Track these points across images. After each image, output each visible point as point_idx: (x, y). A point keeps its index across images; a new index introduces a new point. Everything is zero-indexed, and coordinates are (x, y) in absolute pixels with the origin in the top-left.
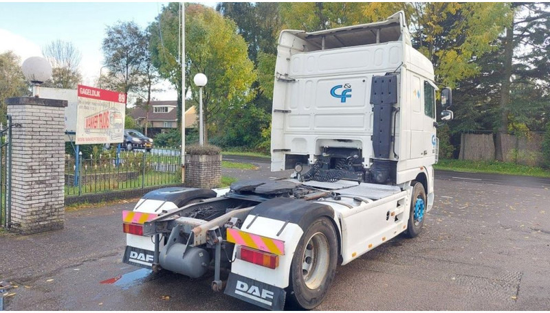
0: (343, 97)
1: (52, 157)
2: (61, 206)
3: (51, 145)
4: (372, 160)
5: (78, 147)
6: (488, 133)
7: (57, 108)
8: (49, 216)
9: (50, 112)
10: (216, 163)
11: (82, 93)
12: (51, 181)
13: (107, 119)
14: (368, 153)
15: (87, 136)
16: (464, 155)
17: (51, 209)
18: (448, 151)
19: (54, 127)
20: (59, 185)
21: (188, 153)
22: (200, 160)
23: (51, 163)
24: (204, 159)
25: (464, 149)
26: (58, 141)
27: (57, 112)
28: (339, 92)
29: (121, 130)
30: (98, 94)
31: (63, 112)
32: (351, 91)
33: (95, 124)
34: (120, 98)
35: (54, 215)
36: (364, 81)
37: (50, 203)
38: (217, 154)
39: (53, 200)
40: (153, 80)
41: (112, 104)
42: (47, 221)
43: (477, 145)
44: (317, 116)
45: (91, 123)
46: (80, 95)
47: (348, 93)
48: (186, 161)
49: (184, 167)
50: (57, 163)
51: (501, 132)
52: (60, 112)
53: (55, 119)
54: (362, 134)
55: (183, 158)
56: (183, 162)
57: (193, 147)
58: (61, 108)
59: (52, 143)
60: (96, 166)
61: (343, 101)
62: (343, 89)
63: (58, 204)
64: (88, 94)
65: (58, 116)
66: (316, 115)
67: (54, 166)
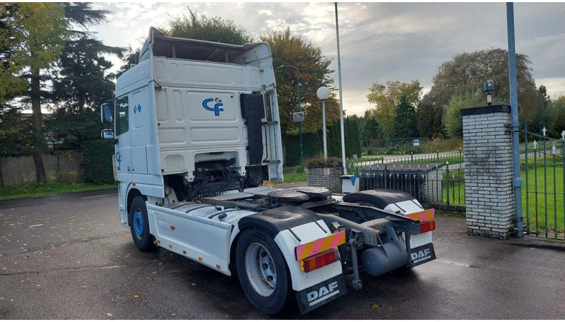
0: (217, 110)
4: (246, 168)
14: (243, 162)
28: (211, 105)
32: (222, 105)
36: (232, 97)
44: (193, 130)
47: (219, 107)
54: (237, 145)
61: (217, 114)
62: (215, 103)
66: (191, 128)
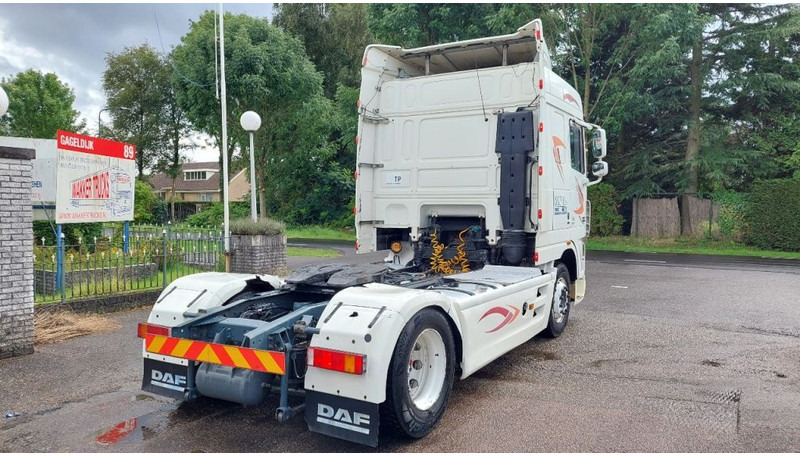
1: (12, 239)
2: (28, 317)
3: (9, 220)
5: (60, 228)
6: (671, 197)
7: (18, 162)
8: (9, 334)
9: (7, 167)
10: (277, 247)
11: (64, 143)
12: (11, 278)
13: (106, 185)
15: (73, 210)
16: (637, 229)
17: (13, 321)
18: (614, 224)
19: (13, 191)
20: (25, 283)
21: (234, 233)
22: (253, 243)
23: (9, 249)
24: (258, 241)
25: (637, 221)
26: (20, 214)
27: (17, 167)
29: (128, 201)
30: (91, 145)
31: (28, 168)
33: (88, 192)
34: (126, 151)
35: (16, 333)
37: (11, 314)
38: (279, 233)
39: (15, 308)
40: (182, 131)
41: (114, 160)
42: (6, 341)
43: (656, 215)
45: (80, 191)
46: (60, 146)
48: (231, 245)
49: (227, 254)
50: (21, 249)
51: (690, 194)
52: (23, 168)
53: (15, 179)
55: (227, 241)
56: (227, 248)
57: (241, 223)
58: (24, 162)
59: (11, 216)
60: (88, 255)
63: (24, 315)
64: (73, 145)
65: (19, 173)
67: (17, 254)
